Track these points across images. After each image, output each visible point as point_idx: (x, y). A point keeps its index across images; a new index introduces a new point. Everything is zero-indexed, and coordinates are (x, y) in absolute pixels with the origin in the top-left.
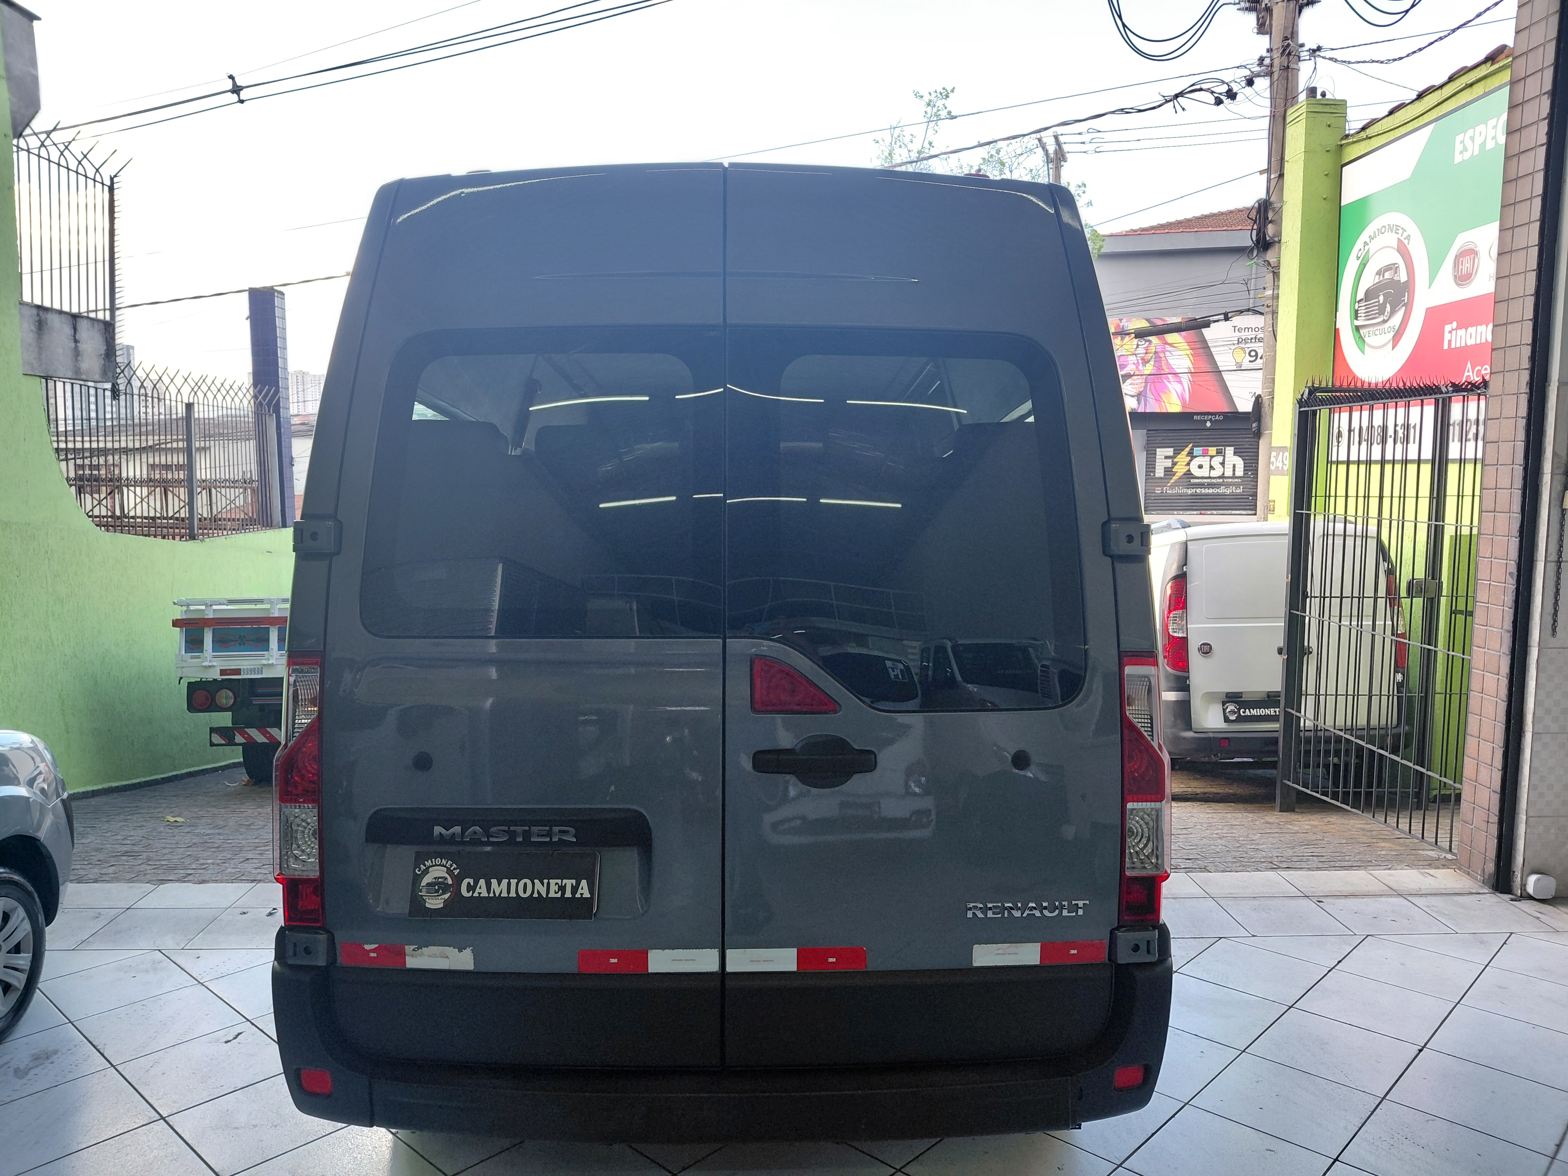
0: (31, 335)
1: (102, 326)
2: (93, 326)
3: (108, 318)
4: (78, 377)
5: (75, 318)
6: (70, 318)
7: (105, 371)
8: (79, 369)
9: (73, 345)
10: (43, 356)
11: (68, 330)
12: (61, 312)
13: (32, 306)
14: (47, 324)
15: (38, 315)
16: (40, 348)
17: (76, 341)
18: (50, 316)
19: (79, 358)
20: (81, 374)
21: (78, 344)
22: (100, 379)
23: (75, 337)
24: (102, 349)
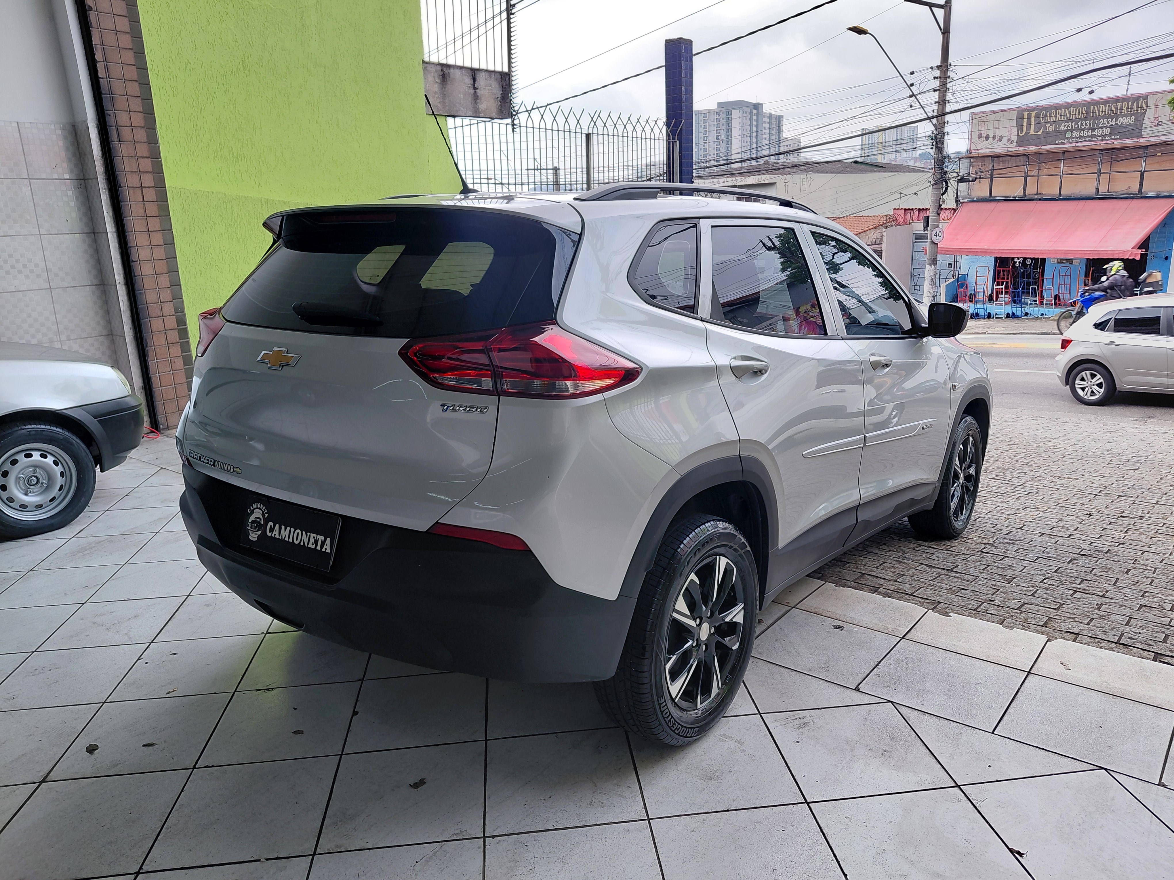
0: (436, 86)
1: (499, 76)
2: (491, 77)
3: (506, 70)
4: (477, 116)
5: (474, 73)
6: (470, 71)
7: (501, 110)
8: (478, 109)
9: (472, 91)
10: (447, 101)
11: (468, 81)
12: (461, 68)
13: (436, 65)
14: (450, 77)
15: (442, 70)
16: (444, 95)
17: (475, 88)
18: (452, 70)
19: (478, 101)
20: (479, 113)
21: (477, 91)
22: (497, 116)
23: (474, 85)
24: (499, 93)
